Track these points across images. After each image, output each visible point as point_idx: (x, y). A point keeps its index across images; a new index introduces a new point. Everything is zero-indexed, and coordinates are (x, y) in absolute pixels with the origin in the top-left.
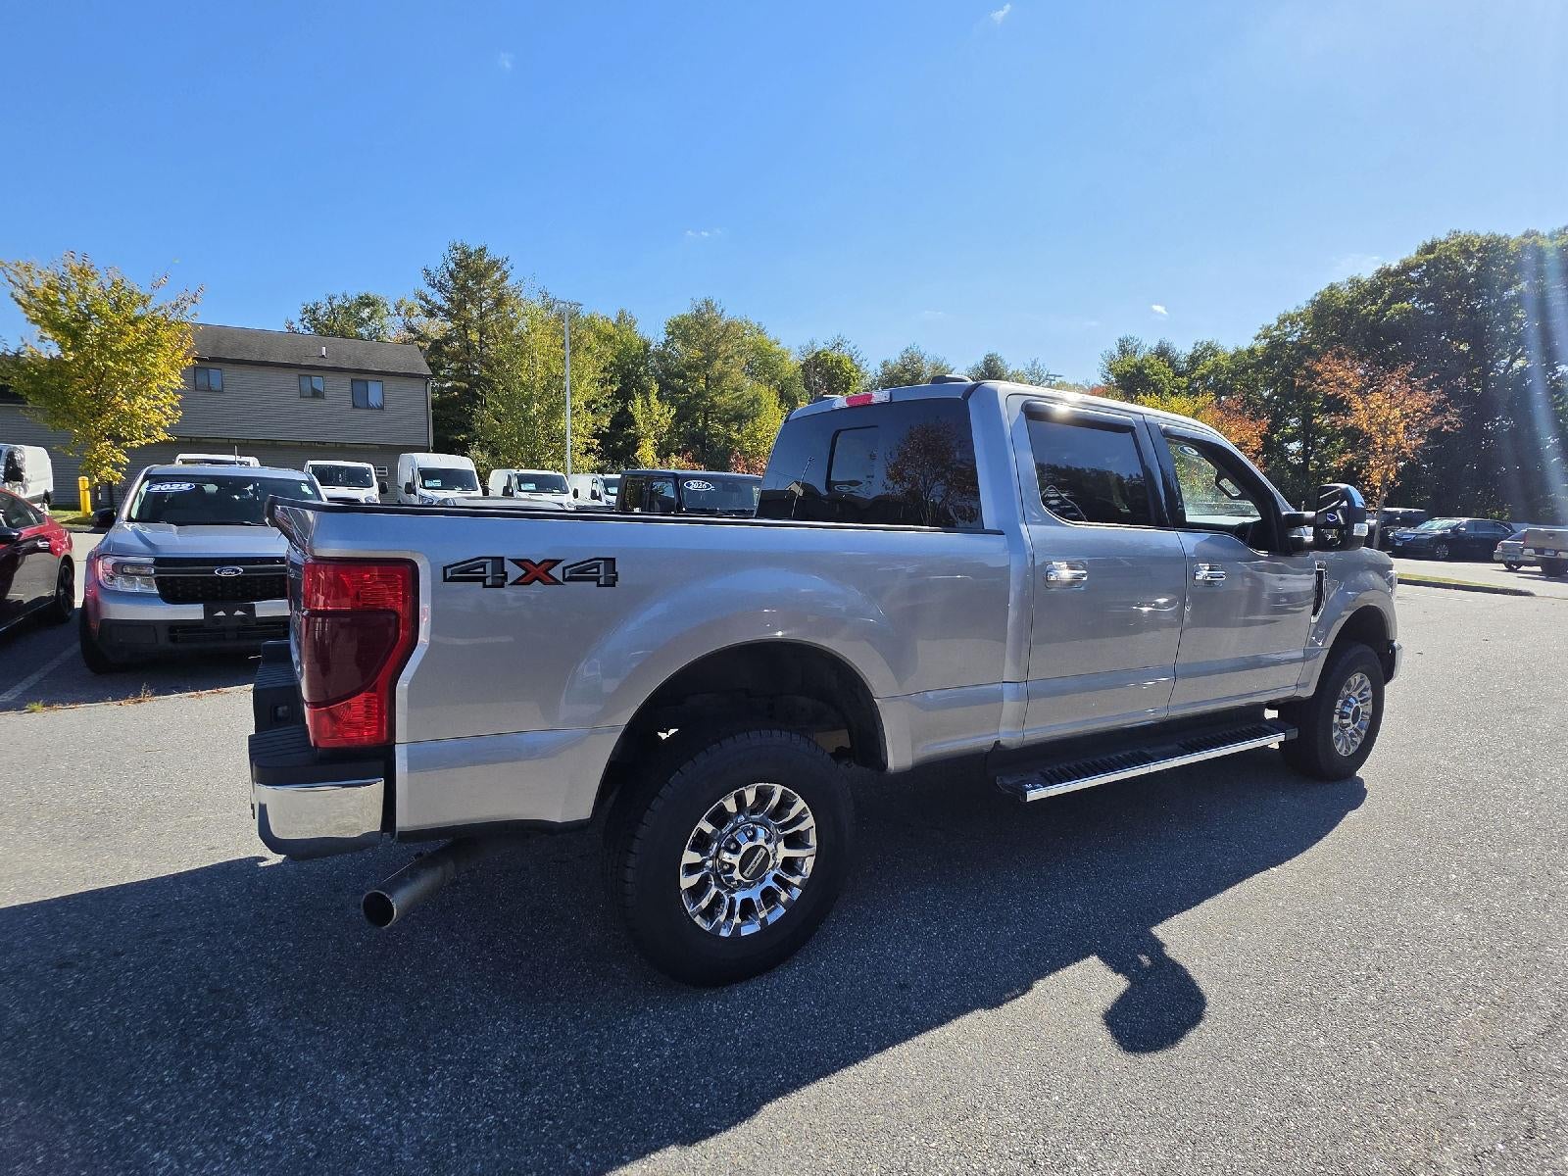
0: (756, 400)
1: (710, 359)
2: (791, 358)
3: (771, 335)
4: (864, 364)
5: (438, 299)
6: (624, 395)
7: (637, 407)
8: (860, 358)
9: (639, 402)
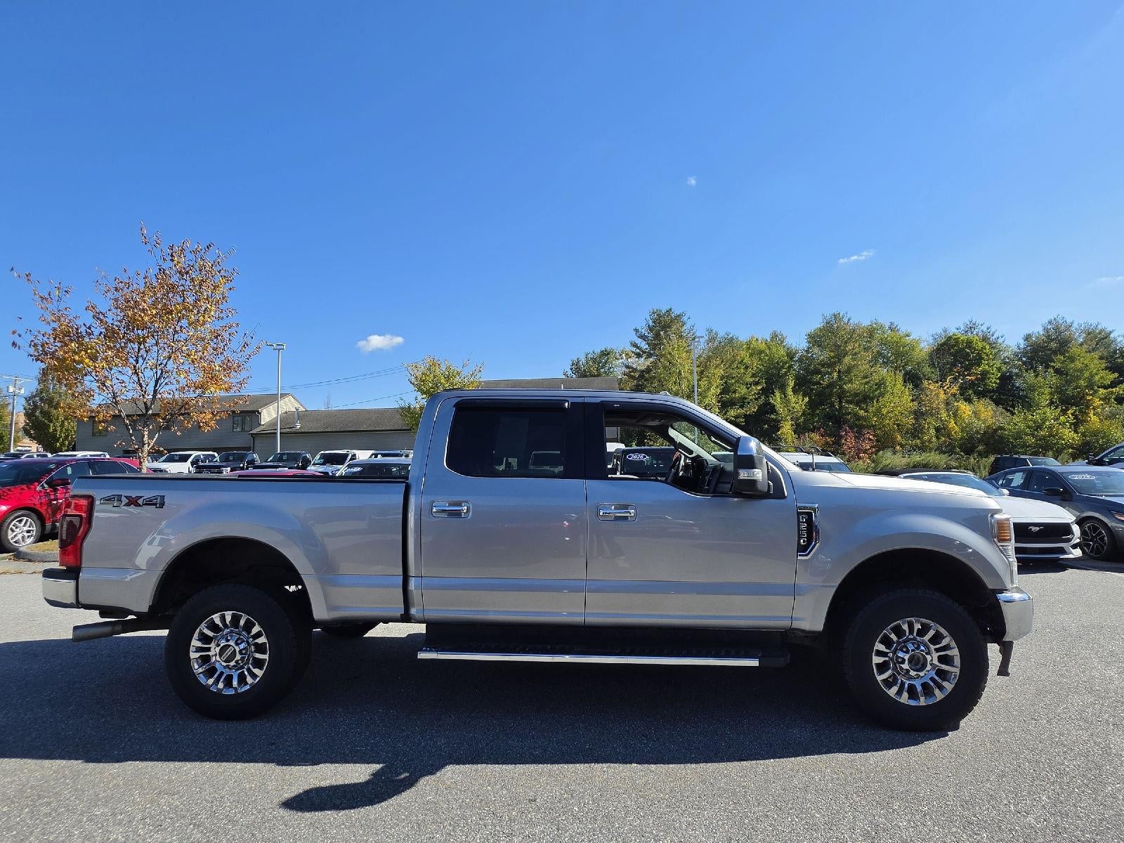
0: (881, 384)
1: (839, 358)
2: (922, 345)
3: (903, 329)
4: (1000, 341)
5: (644, 345)
6: (767, 391)
7: (777, 399)
8: (995, 336)
9: (778, 394)
